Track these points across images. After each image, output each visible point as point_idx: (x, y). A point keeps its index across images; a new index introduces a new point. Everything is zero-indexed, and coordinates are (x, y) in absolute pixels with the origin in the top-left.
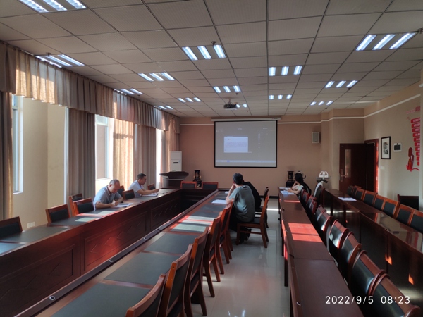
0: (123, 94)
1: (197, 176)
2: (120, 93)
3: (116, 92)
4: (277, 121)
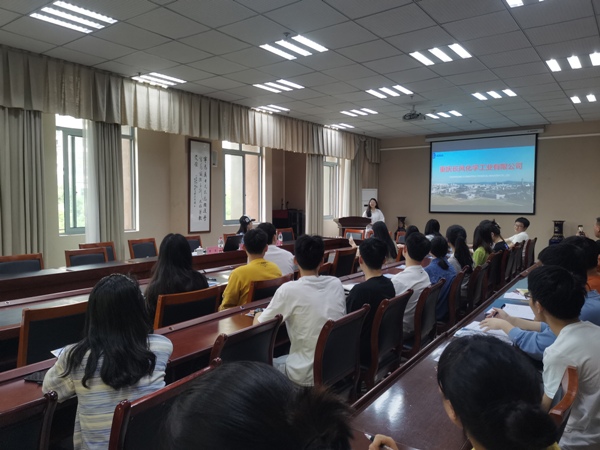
1: (401, 225)
2: (260, 112)
3: (254, 110)
4: (537, 135)
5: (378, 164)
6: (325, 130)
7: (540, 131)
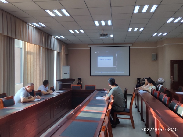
0: (33, 27)
1: (79, 82)
2: (31, 26)
3: (29, 24)
4: (129, 46)
6: (52, 38)
7: (131, 45)
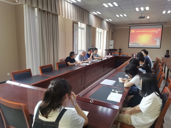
1: (120, 51)
3: (91, 13)
5: (112, 33)
7: (164, 24)
